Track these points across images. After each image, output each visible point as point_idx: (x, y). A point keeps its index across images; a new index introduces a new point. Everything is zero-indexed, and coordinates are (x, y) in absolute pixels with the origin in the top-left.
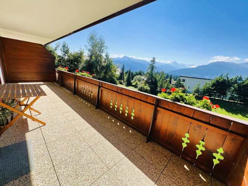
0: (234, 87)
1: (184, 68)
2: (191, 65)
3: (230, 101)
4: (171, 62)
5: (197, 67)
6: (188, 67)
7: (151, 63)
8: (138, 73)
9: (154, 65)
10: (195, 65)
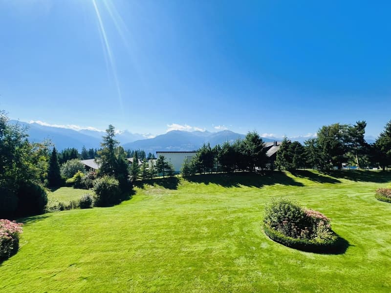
0: (217, 157)
1: (141, 139)
2: (148, 135)
3: (213, 173)
4: (120, 132)
5: (156, 138)
6: (145, 137)
7: (106, 135)
8: (67, 154)
9: (113, 138)
10: (153, 135)
